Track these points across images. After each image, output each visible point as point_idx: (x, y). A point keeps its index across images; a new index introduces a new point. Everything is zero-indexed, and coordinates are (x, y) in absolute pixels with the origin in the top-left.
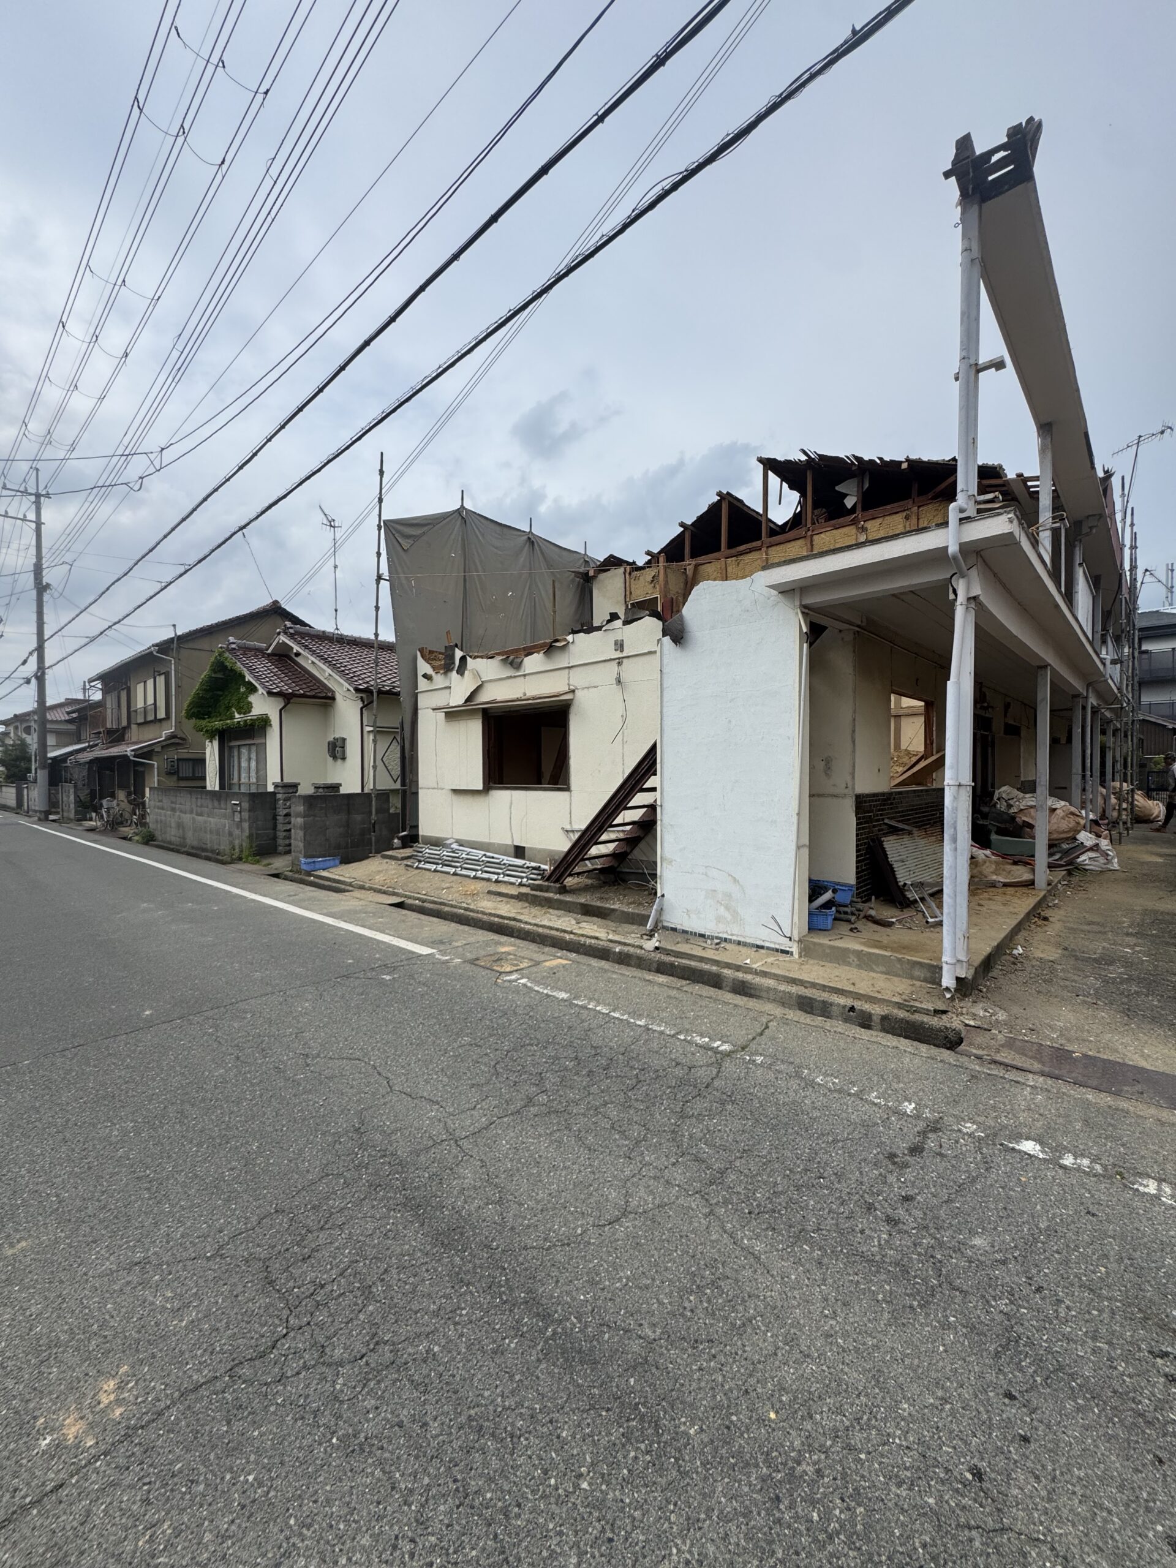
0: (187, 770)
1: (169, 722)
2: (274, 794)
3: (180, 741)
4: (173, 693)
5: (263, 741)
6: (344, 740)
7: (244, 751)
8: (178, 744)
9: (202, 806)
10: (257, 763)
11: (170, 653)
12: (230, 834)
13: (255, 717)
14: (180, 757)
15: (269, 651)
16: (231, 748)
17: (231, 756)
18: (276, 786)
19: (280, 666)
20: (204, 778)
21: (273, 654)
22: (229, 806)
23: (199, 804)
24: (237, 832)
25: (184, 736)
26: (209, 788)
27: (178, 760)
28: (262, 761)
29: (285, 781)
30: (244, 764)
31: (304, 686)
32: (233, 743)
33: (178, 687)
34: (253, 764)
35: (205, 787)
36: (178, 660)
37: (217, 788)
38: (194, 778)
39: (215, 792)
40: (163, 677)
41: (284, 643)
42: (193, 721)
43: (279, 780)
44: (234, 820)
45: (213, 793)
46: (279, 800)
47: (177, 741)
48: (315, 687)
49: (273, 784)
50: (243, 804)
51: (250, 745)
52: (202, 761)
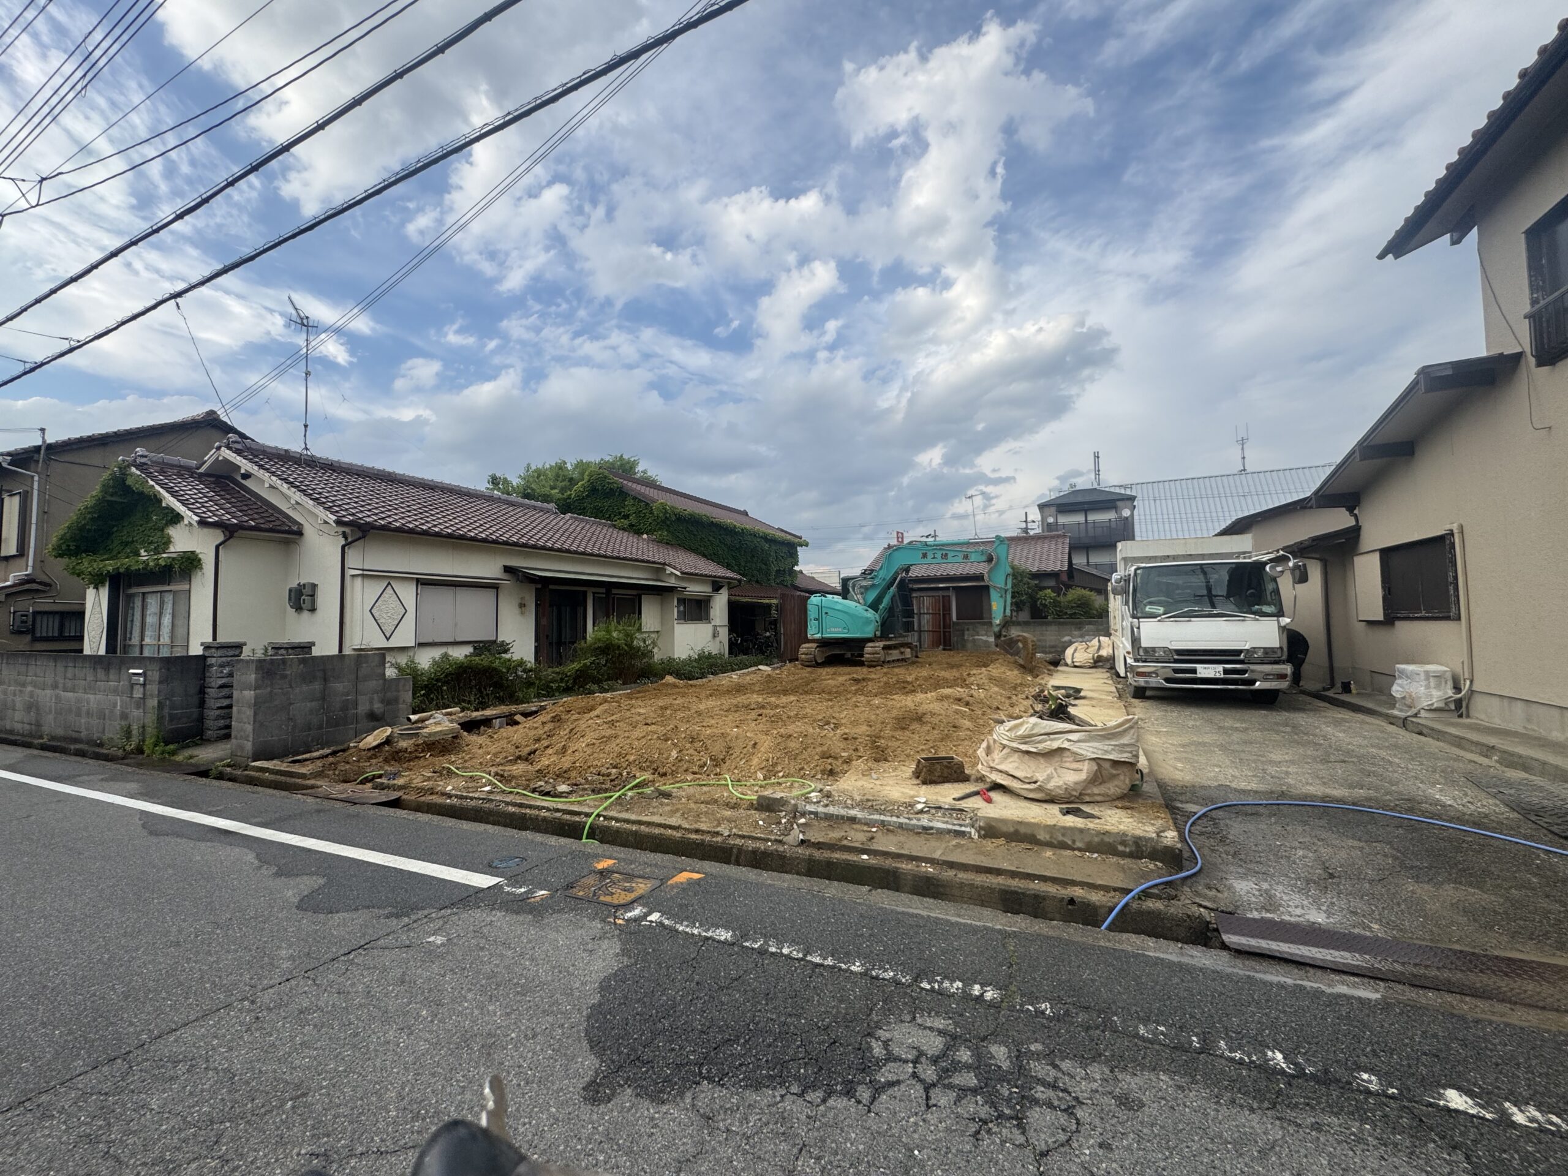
0: (48, 627)
1: (22, 561)
2: (202, 658)
3: (40, 587)
4: (34, 520)
5: (187, 587)
6: (314, 586)
7: (153, 603)
8: (37, 591)
9: (74, 678)
10: (173, 616)
11: (33, 465)
12: (124, 716)
13: (174, 555)
14: (38, 609)
15: (202, 470)
16: (130, 598)
17: (129, 606)
18: (207, 647)
19: (217, 489)
20: (81, 638)
21: (206, 474)
22: (124, 676)
23: (69, 675)
24: (136, 713)
25: (47, 580)
26: (87, 651)
27: (35, 613)
28: (183, 615)
29: (222, 639)
30: (150, 620)
31: (256, 516)
32: (134, 590)
33: (43, 513)
34: (167, 620)
35: (82, 651)
36: (46, 478)
37: (102, 651)
38: (61, 638)
39: (101, 656)
40: (16, 500)
41: (226, 461)
42: (66, 560)
43: (210, 640)
44: (132, 697)
45: (95, 660)
46: (211, 666)
47: (34, 586)
48: (272, 519)
49: (202, 644)
50: (149, 673)
51: (161, 592)
52: (79, 615)
